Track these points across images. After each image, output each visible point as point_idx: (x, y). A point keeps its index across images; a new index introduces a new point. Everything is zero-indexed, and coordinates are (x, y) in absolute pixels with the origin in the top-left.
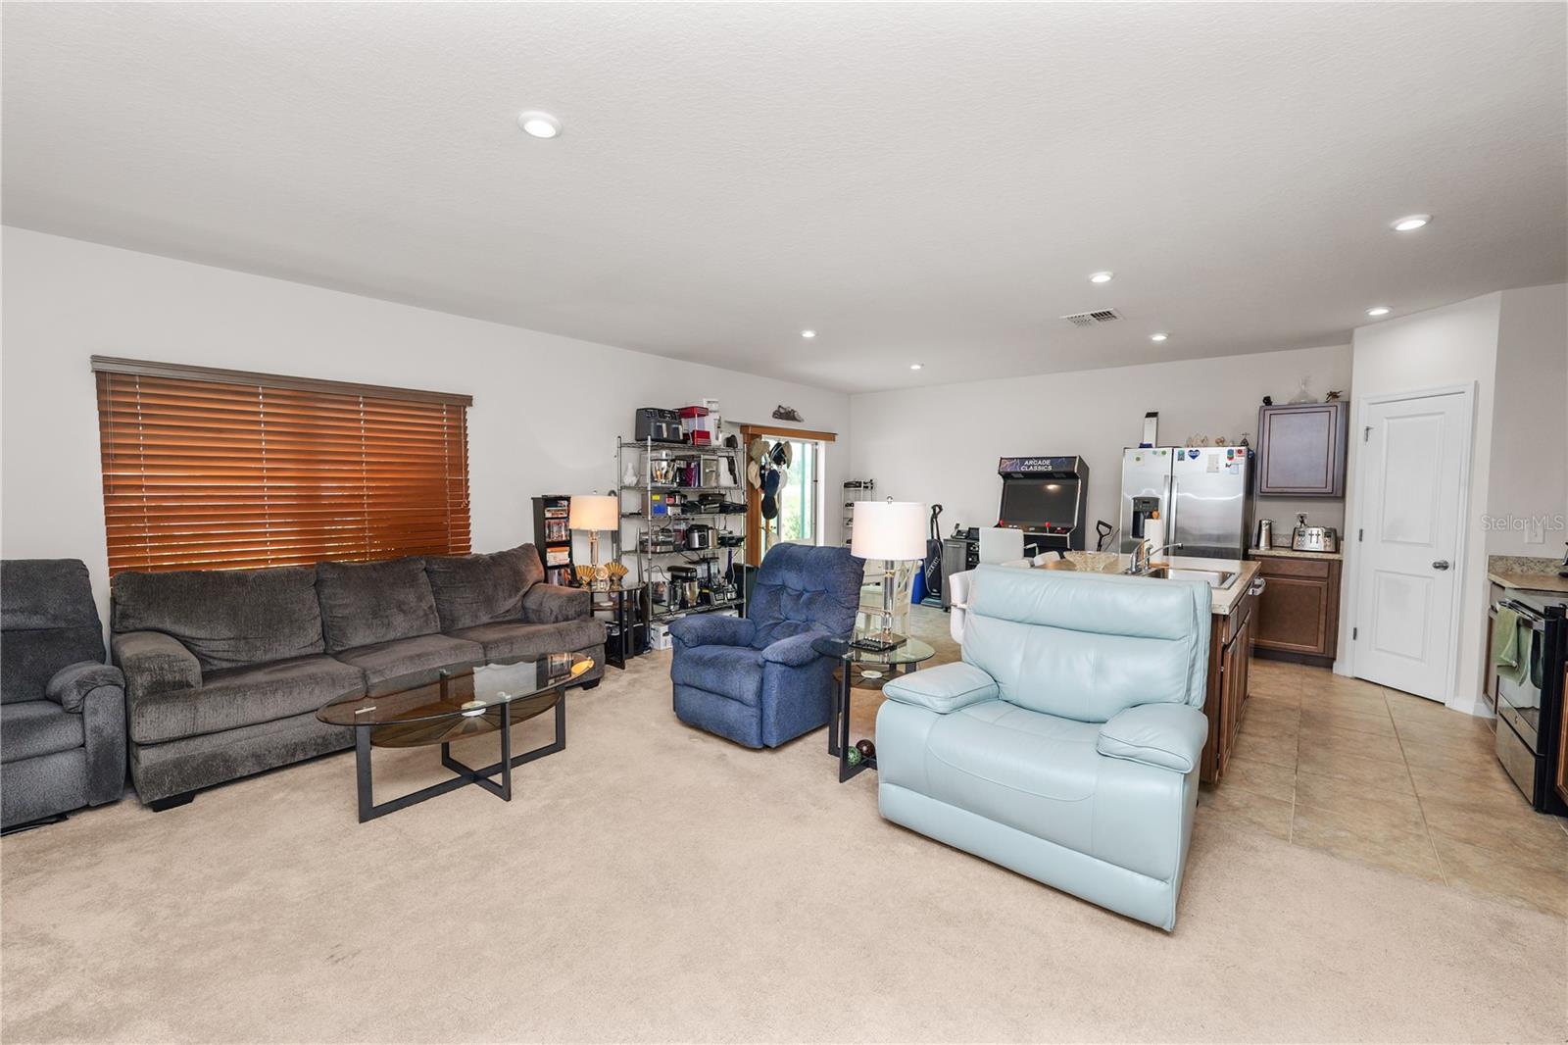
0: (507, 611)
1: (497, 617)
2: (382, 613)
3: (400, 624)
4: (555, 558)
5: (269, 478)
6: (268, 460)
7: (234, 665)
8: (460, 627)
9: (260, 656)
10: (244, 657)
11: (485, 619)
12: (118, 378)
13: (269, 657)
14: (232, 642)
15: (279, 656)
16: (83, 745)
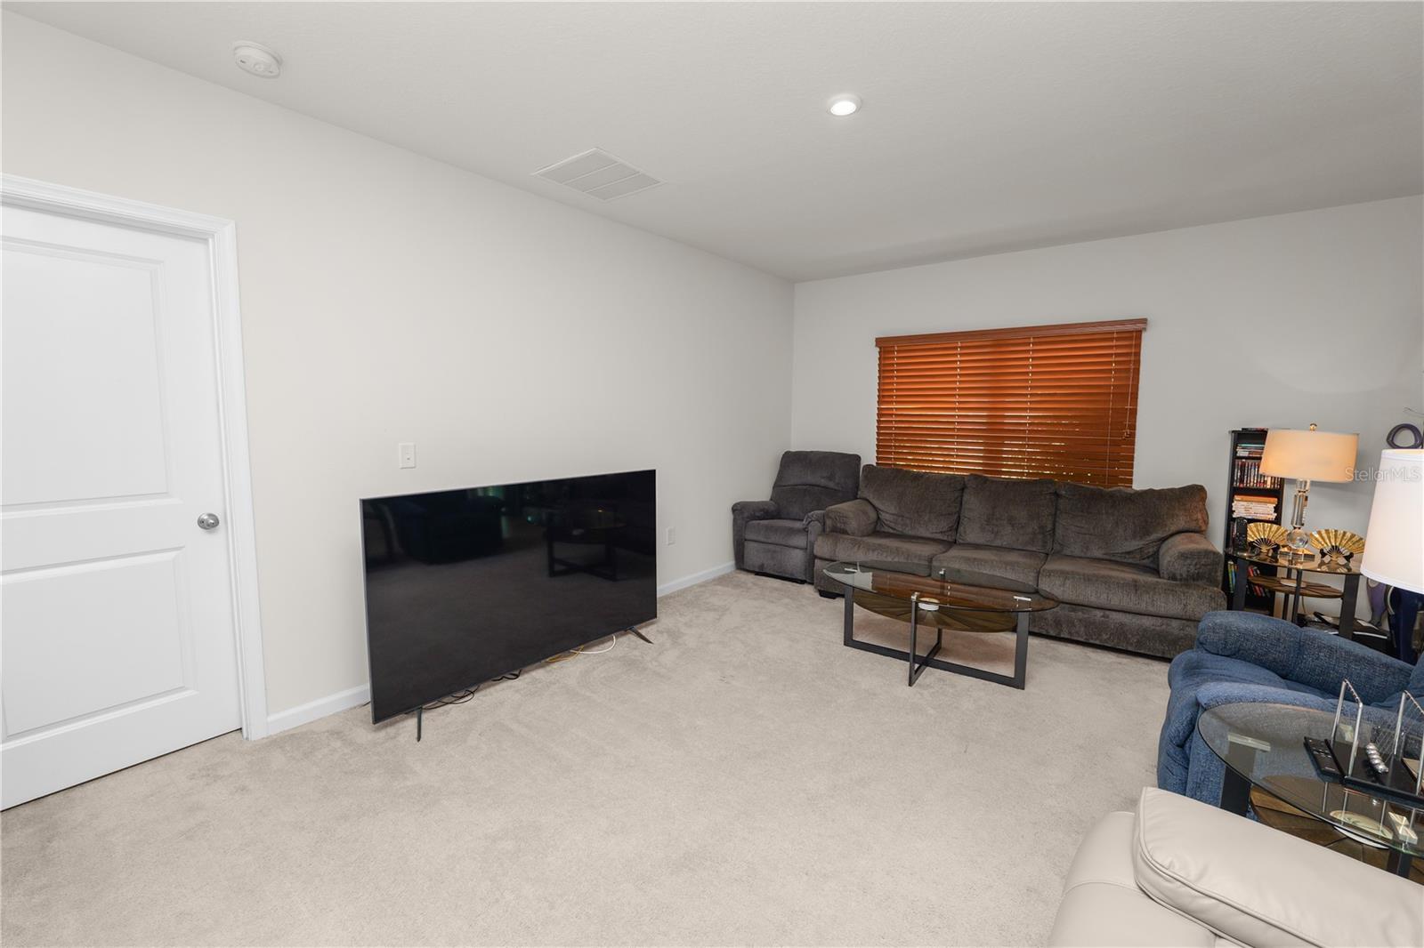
0: (1129, 553)
1: (1114, 555)
2: (994, 522)
3: (1007, 536)
4: (1247, 509)
5: (960, 409)
6: (960, 395)
7: (895, 532)
8: (1069, 553)
9: (909, 531)
10: (899, 528)
11: (1098, 553)
12: (887, 349)
13: (911, 533)
14: (895, 517)
15: (919, 534)
16: (806, 549)
